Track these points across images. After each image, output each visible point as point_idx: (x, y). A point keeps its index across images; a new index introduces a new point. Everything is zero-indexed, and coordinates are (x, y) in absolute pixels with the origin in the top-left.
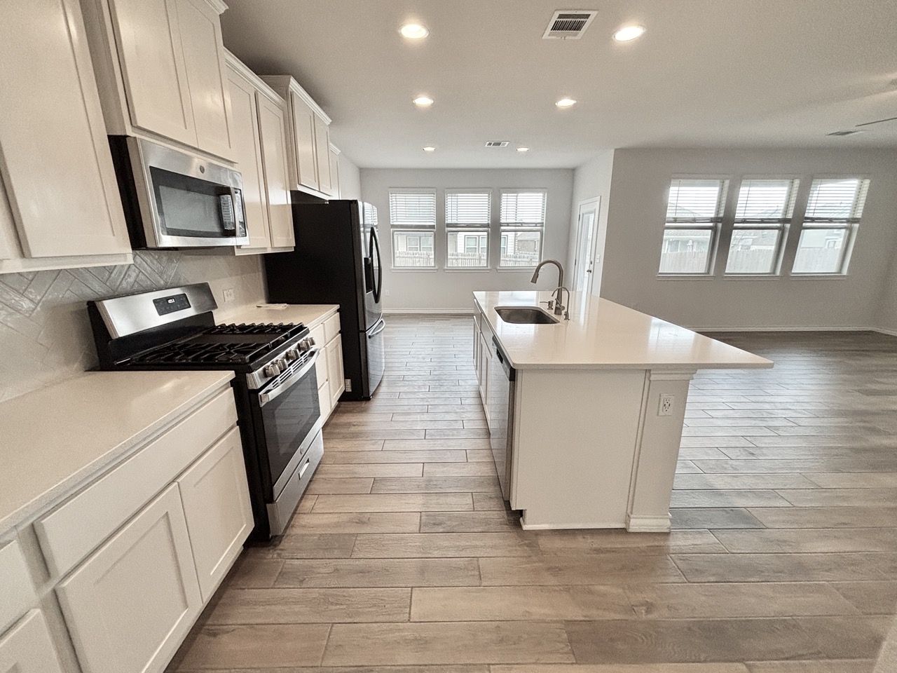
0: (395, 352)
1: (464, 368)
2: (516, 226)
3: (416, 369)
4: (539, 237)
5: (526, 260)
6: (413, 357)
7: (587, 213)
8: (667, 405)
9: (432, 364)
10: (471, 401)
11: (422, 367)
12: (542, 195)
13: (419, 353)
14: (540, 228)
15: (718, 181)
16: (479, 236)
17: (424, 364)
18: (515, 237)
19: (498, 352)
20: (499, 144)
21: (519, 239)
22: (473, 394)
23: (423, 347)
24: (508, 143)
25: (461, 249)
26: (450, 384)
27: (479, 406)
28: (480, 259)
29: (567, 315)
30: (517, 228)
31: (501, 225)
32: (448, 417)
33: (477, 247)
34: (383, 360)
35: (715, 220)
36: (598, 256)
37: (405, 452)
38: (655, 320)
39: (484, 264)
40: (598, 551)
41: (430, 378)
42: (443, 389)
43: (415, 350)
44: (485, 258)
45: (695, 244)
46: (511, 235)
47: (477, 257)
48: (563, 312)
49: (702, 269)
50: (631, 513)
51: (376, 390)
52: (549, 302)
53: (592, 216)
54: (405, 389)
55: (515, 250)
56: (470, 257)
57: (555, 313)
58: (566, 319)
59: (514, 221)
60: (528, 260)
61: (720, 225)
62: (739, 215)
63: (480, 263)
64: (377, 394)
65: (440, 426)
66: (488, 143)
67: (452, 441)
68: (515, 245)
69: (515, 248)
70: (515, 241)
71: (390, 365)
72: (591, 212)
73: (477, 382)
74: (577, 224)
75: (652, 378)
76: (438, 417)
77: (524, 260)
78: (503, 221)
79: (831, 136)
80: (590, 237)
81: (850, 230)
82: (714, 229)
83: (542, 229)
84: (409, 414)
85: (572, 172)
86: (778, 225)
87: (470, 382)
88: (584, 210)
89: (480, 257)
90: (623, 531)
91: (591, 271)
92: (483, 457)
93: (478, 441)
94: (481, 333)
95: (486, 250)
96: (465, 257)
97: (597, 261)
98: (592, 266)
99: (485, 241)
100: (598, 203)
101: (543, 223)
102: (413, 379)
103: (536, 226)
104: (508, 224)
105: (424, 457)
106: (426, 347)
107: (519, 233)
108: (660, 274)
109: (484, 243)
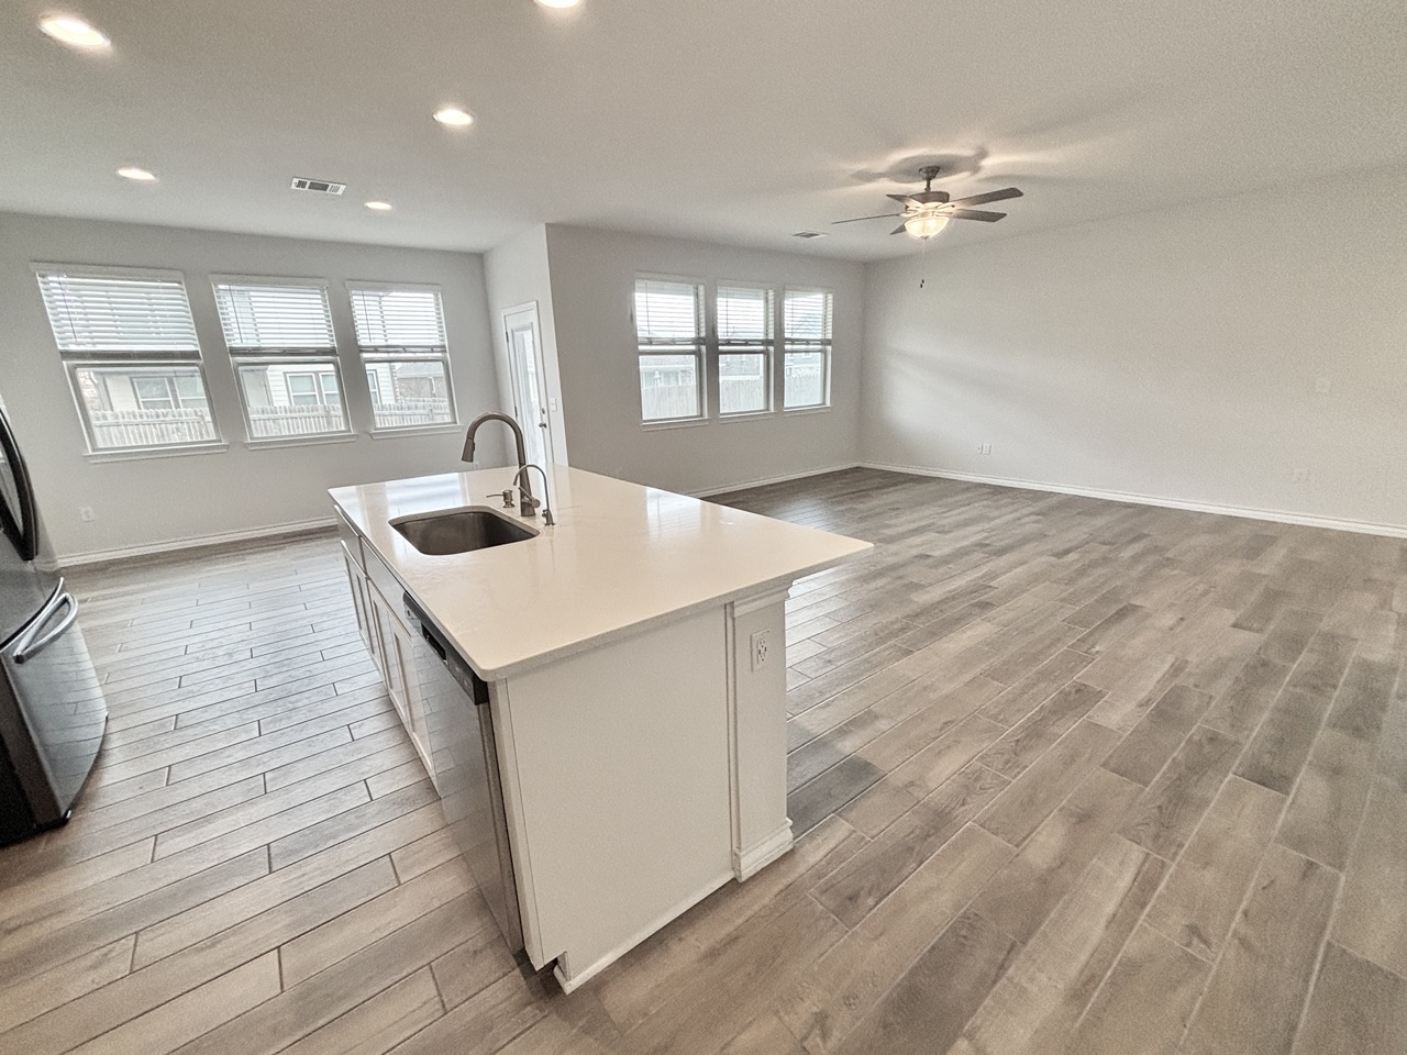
0: (138, 658)
1: (342, 651)
2: (388, 352)
3: (212, 688)
4: (441, 372)
5: (422, 411)
6: (198, 659)
7: (518, 330)
8: (763, 650)
9: (255, 663)
10: (374, 724)
11: (228, 677)
12: (431, 295)
13: (215, 643)
14: (439, 354)
15: (691, 287)
16: (317, 373)
17: (234, 669)
18: (392, 373)
19: (426, 633)
20: (324, 187)
21: (399, 375)
22: (375, 708)
23: (222, 625)
24: (343, 187)
25: (281, 399)
26: (314, 699)
27: (395, 732)
28: (328, 417)
29: (547, 514)
30: (392, 355)
31: (362, 349)
32: (326, 785)
33: (316, 393)
34: (98, 692)
35: (698, 341)
36: (552, 400)
37: (214, 940)
38: (650, 491)
39: (339, 425)
40: (712, 954)
41: (258, 698)
42: (298, 717)
43: (197, 639)
44: (340, 413)
45: (662, 376)
46: (383, 369)
47: (321, 412)
48: (539, 511)
49: (694, 412)
50: (739, 848)
51: (85, 785)
52: (505, 495)
53: (528, 336)
54: (189, 751)
55: (396, 396)
56: (306, 414)
57: (523, 515)
58: (547, 524)
59: (384, 343)
60: (425, 412)
61: (703, 348)
62: (721, 335)
63: (329, 423)
64: (93, 797)
65: (309, 817)
66: (296, 180)
67: (348, 846)
68: (394, 388)
69: (395, 392)
70: (393, 381)
71: (124, 699)
72: (525, 328)
73: (377, 676)
74: (504, 349)
75: (737, 612)
76: (299, 795)
77: (416, 412)
78: (363, 341)
79: (799, 237)
80: (531, 369)
81: (824, 352)
82: (697, 353)
83: (445, 357)
84: (208, 818)
85: (478, 260)
86: (761, 348)
87: (362, 681)
88: (511, 325)
89: (328, 412)
90: (734, 886)
91: (545, 426)
92: (438, 852)
93: (415, 816)
94: (368, 578)
95: (338, 398)
96: (294, 415)
97: (553, 408)
98: (545, 416)
99: (334, 381)
100: (535, 312)
101: (444, 346)
102: (207, 716)
103: (432, 351)
104: (376, 349)
105: (277, 929)
106: (232, 623)
107: (398, 365)
108: (645, 421)
109: (331, 386)
